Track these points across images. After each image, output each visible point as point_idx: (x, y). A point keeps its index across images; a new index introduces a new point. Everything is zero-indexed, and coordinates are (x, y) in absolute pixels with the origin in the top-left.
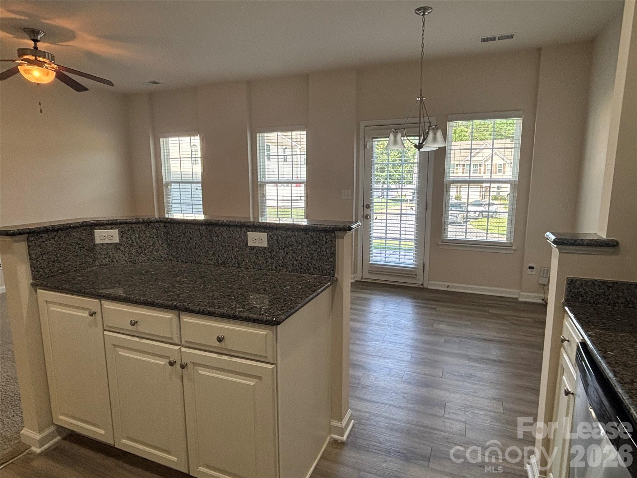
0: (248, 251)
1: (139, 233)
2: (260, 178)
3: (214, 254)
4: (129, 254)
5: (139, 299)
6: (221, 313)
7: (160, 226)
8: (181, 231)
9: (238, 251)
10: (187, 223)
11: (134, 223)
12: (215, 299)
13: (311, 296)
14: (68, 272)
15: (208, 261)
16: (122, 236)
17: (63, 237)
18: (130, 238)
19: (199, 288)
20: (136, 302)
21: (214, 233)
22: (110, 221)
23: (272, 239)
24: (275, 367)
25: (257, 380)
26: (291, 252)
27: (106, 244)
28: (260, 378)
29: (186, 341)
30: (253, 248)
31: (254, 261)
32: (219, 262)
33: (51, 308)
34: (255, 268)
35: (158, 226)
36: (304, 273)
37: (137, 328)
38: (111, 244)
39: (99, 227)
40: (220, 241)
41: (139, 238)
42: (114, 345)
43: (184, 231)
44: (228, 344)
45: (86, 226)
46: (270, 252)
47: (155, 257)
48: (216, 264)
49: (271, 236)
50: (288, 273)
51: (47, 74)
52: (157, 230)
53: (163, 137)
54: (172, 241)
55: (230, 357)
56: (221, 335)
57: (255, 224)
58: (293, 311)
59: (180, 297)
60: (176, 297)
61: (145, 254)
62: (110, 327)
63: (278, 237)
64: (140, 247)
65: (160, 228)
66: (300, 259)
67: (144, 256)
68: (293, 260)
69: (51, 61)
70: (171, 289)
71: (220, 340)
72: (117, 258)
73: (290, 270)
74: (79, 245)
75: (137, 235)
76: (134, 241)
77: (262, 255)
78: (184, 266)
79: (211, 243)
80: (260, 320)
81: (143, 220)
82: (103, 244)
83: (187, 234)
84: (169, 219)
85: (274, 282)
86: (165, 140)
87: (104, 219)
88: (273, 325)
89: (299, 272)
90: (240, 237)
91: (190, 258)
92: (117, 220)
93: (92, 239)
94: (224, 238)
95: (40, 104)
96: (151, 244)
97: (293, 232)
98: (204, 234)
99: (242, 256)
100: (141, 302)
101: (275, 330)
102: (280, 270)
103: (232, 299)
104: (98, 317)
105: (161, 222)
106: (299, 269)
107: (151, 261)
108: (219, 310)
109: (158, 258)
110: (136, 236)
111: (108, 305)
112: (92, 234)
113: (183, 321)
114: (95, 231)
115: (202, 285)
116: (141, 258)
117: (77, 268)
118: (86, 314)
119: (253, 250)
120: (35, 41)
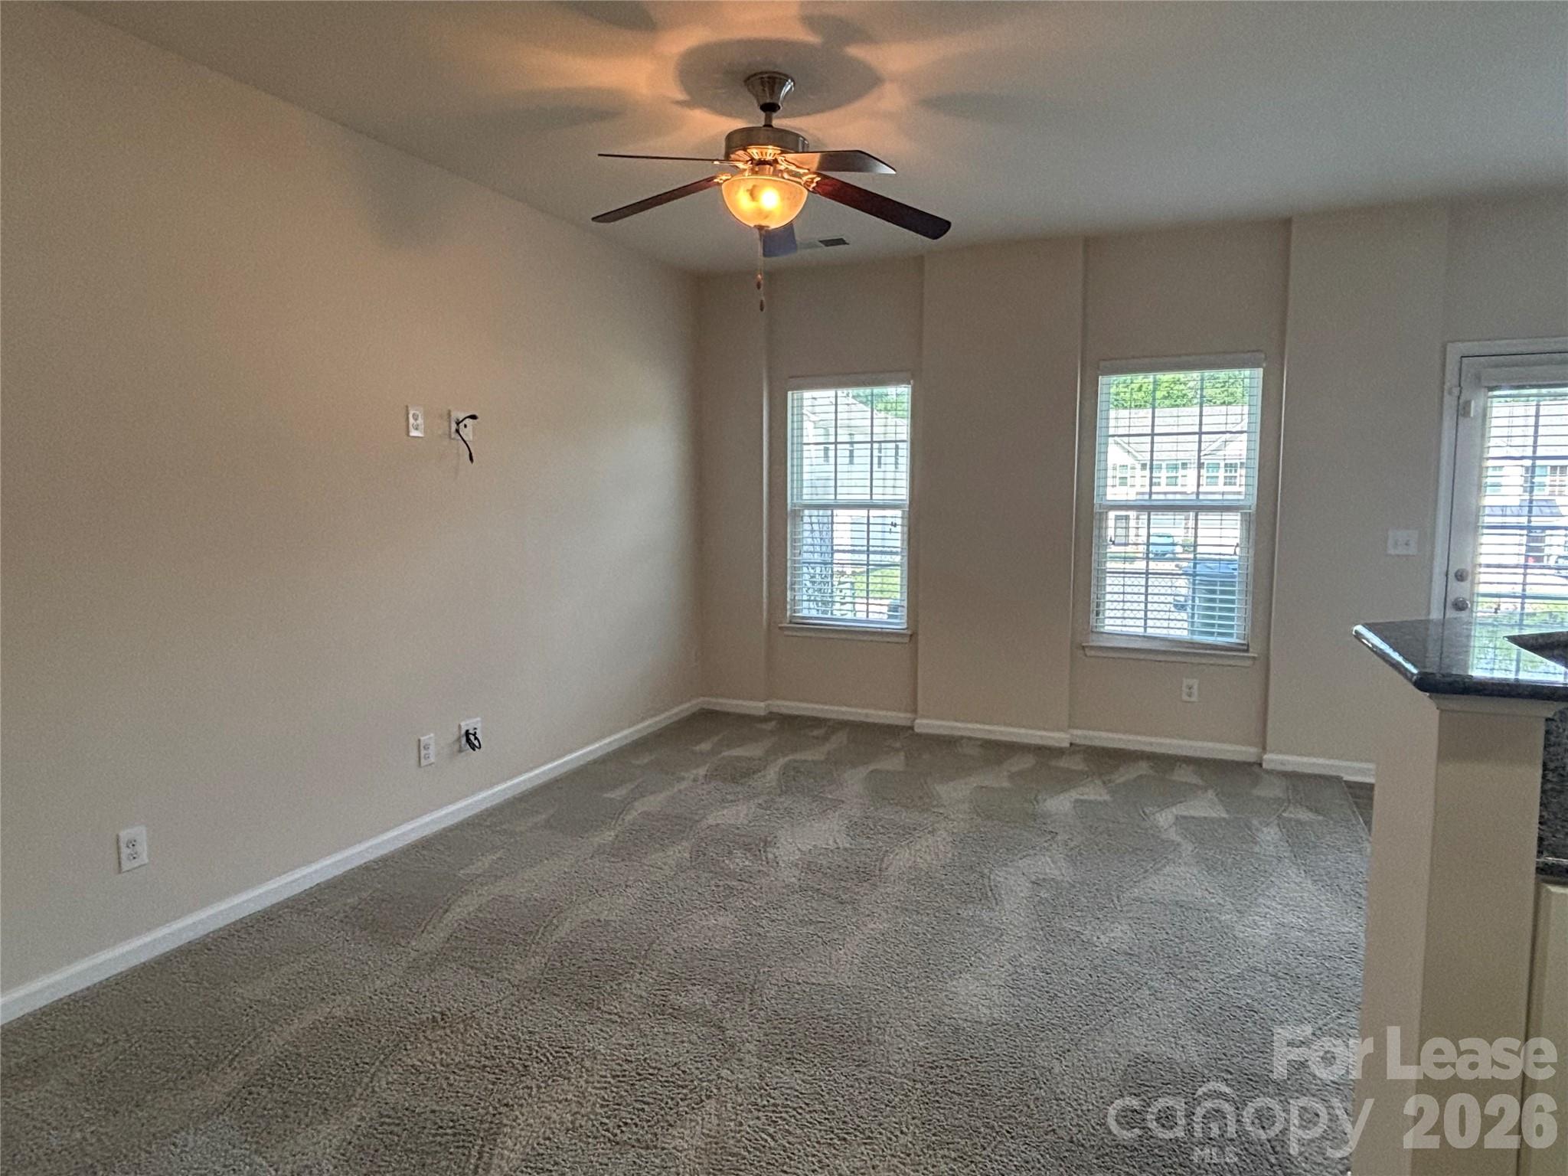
53: (793, 389)
86: (797, 395)
120: (770, 108)
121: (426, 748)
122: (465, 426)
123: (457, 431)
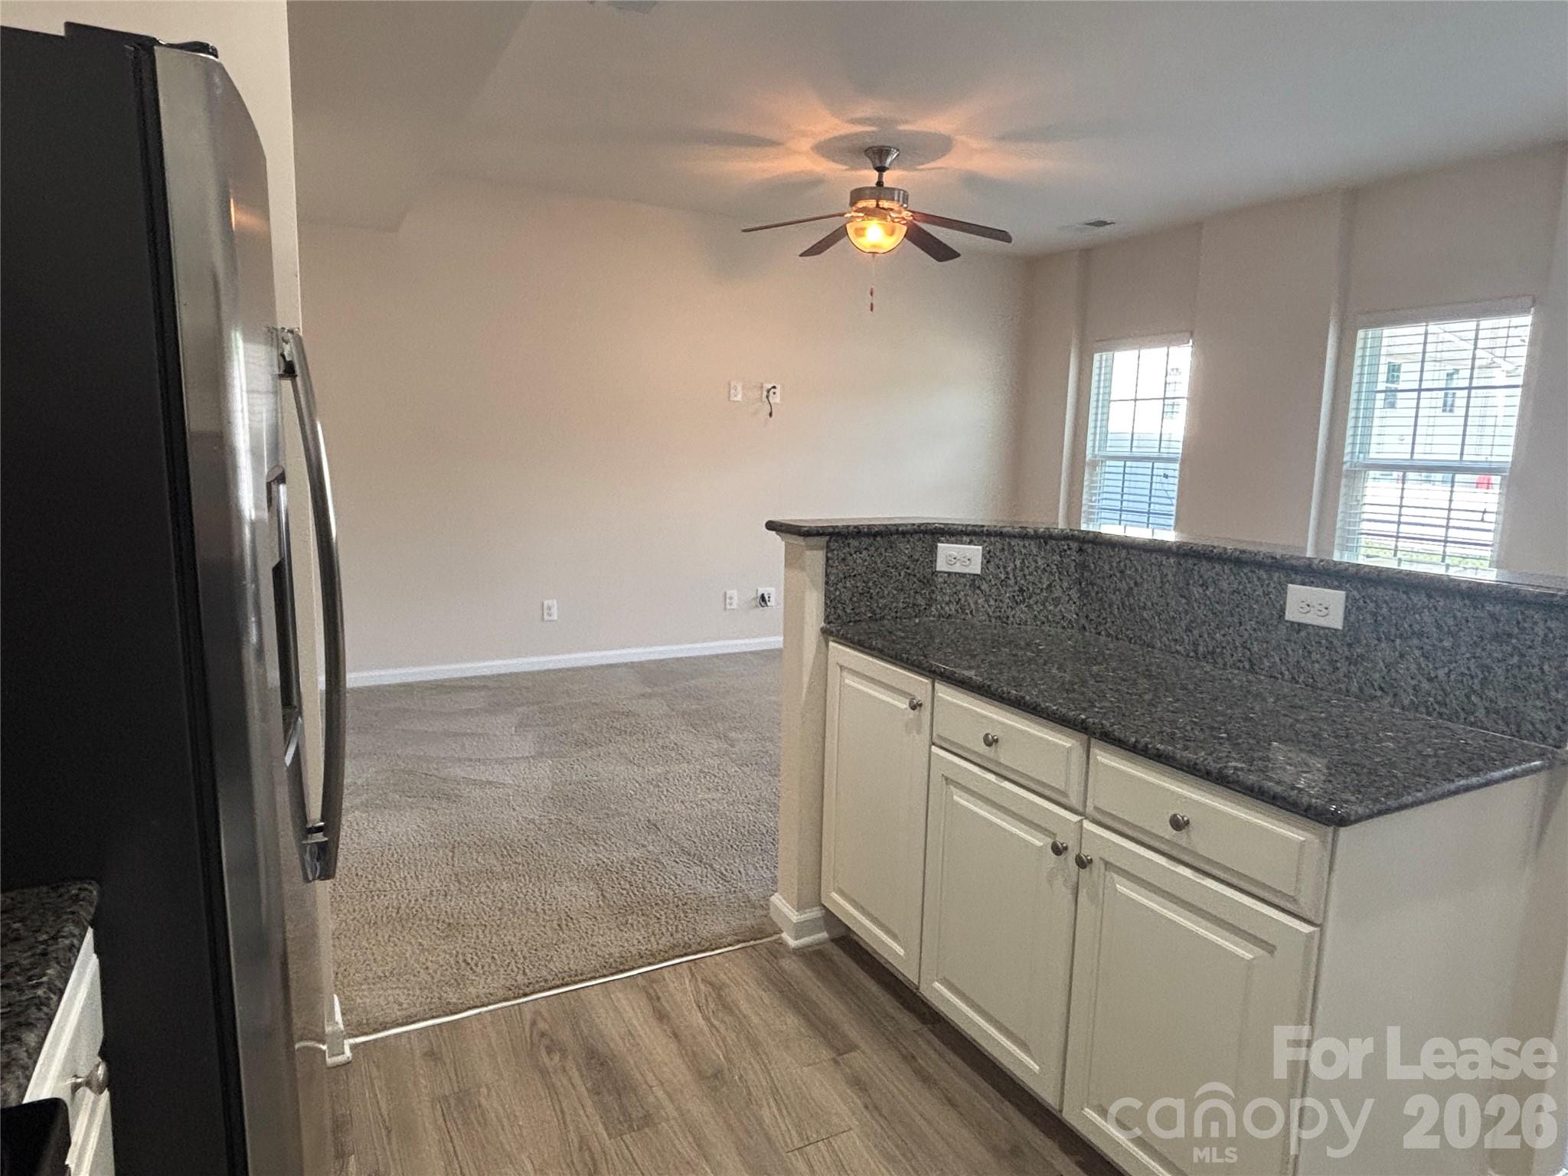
0: (1283, 630)
1: (1023, 559)
2: (1353, 453)
3: (1188, 630)
4: (996, 600)
5: (1009, 693)
6: (1188, 761)
7: (1070, 549)
8: (1114, 564)
9: (1255, 630)
10: (1132, 548)
11: (1015, 537)
12: (1177, 728)
13: (1463, 782)
14: (883, 618)
15: (1172, 644)
16: (988, 562)
17: (883, 550)
18: (1005, 567)
19: (1140, 696)
20: (1001, 697)
21: (1196, 577)
22: (970, 528)
23: (1359, 609)
24: (1317, 936)
25: (1261, 952)
26: (1417, 653)
27: (956, 573)
28: (1271, 949)
29: (1096, 808)
30: (1300, 627)
31: (1298, 662)
32: (1201, 649)
33: (847, 681)
34: (1297, 682)
35: (1066, 547)
36: (1449, 720)
37: (996, 751)
38: (963, 575)
39: (948, 537)
40: (1209, 599)
41: (1022, 570)
42: (947, 779)
43: (1122, 564)
44: (1197, 841)
45: (925, 532)
46: (1350, 645)
47: (1050, 617)
48: (1192, 654)
49: (1356, 600)
50: (1397, 710)
51: (892, 233)
52: (1061, 556)
53: (1101, 350)
54: (1093, 584)
55: (1197, 874)
56: (1183, 813)
57: (1314, 566)
58: (1392, 803)
59: (1095, 706)
60: (1084, 705)
61: (1029, 606)
62: (945, 740)
63: (1378, 606)
64: (1021, 590)
65: (1068, 552)
66: (1441, 673)
67: (1026, 609)
68: (1420, 677)
69: (902, 206)
70: (1076, 687)
71: (1178, 824)
72: (973, 606)
73: (1406, 702)
74: (908, 568)
75: (1018, 563)
76: (1011, 576)
77: (1323, 649)
78: (1111, 646)
79: (1184, 601)
80: (1291, 800)
81: (1035, 531)
82: (949, 574)
83: (1128, 572)
84: (1091, 534)
85: (1349, 726)
86: (1104, 357)
87: (958, 522)
88: (1328, 822)
89: (1435, 714)
90: (1267, 594)
91: (1128, 629)
92: (983, 526)
93: (931, 561)
94: (1222, 591)
95: (872, 294)
96: (1045, 586)
97: (1429, 596)
98: (1170, 577)
99: (1265, 646)
100: (1009, 700)
101: (1330, 840)
102: (1373, 698)
103: (1222, 738)
104: (926, 714)
105: (1073, 538)
106: (1436, 706)
107: (1039, 623)
108: (1186, 754)
109: (1057, 619)
110: (1015, 565)
111: (946, 694)
112: (933, 550)
113: (1097, 762)
114: (939, 544)
115: (1151, 694)
116: (1021, 613)
117: (898, 615)
118: (903, 704)
119: (1299, 632)
120: (881, 169)
121: (731, 598)
122: (774, 393)
123: (767, 397)
